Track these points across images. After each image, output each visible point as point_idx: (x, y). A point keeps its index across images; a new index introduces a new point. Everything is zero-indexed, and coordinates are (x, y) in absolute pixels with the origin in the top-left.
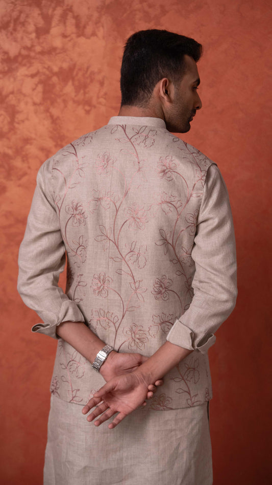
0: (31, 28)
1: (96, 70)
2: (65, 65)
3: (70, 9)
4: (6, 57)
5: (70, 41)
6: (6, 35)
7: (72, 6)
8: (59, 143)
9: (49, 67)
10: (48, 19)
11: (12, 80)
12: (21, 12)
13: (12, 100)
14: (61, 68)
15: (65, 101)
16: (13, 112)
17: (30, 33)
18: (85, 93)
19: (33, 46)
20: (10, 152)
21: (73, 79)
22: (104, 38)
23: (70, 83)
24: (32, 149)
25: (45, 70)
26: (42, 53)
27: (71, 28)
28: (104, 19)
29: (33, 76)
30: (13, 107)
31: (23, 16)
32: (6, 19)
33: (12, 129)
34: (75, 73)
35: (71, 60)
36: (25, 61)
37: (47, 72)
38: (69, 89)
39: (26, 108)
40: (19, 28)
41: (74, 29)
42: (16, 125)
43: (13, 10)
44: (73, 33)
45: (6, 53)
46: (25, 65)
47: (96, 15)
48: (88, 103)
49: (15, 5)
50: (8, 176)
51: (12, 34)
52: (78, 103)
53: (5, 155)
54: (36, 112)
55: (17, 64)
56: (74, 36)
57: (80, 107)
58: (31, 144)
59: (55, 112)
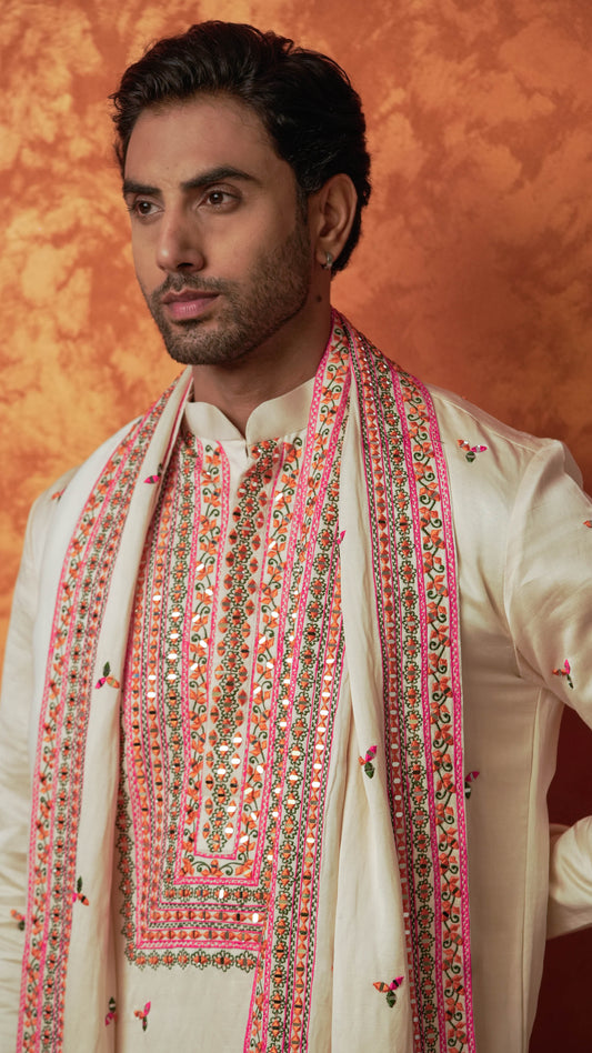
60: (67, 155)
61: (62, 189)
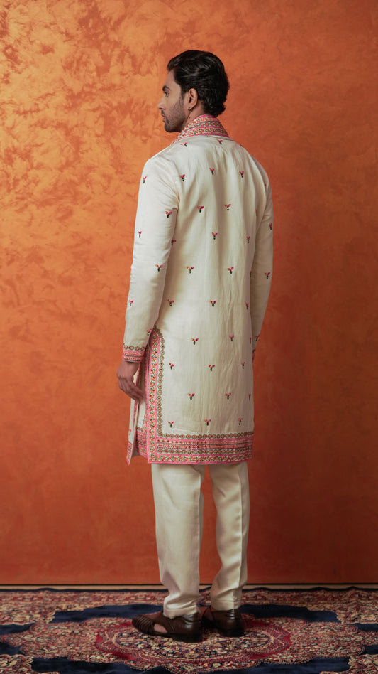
0: (92, 67)
1: (151, 104)
2: (124, 100)
3: (127, 50)
4: (70, 93)
5: (127, 78)
6: (71, 74)
7: (128, 47)
8: (119, 170)
9: (109, 102)
10: (107, 59)
11: (76, 114)
12: (83, 53)
13: (77, 132)
14: (120, 103)
15: (124, 132)
16: (77, 143)
17: (92, 72)
18: (141, 125)
19: (94, 83)
20: (75, 179)
21: (131, 112)
22: (157, 75)
23: (128, 116)
24: (95, 176)
25: (105, 105)
26: (103, 89)
27: (128, 67)
28: (157, 58)
29: (95, 110)
30: (78, 138)
31: (85, 57)
32: (69, 60)
33: (77, 158)
34: (132, 107)
35: (129, 95)
36: (87, 97)
37: (108, 107)
38: (128, 121)
39: (89, 139)
40: (81, 68)
41: (131, 69)
42: (81, 155)
43: (76, 52)
44: (130, 71)
45: (70, 90)
46: (87, 101)
47: (150, 54)
48: (145, 133)
49: (78, 47)
50: (75, 200)
51: (75, 73)
52: (136, 134)
53: (71, 182)
54: (98, 143)
55: (80, 100)
56: (131, 73)
57: (138, 137)
58: (94, 171)
59: (115, 142)
60: (96, 87)
61: (95, 97)
